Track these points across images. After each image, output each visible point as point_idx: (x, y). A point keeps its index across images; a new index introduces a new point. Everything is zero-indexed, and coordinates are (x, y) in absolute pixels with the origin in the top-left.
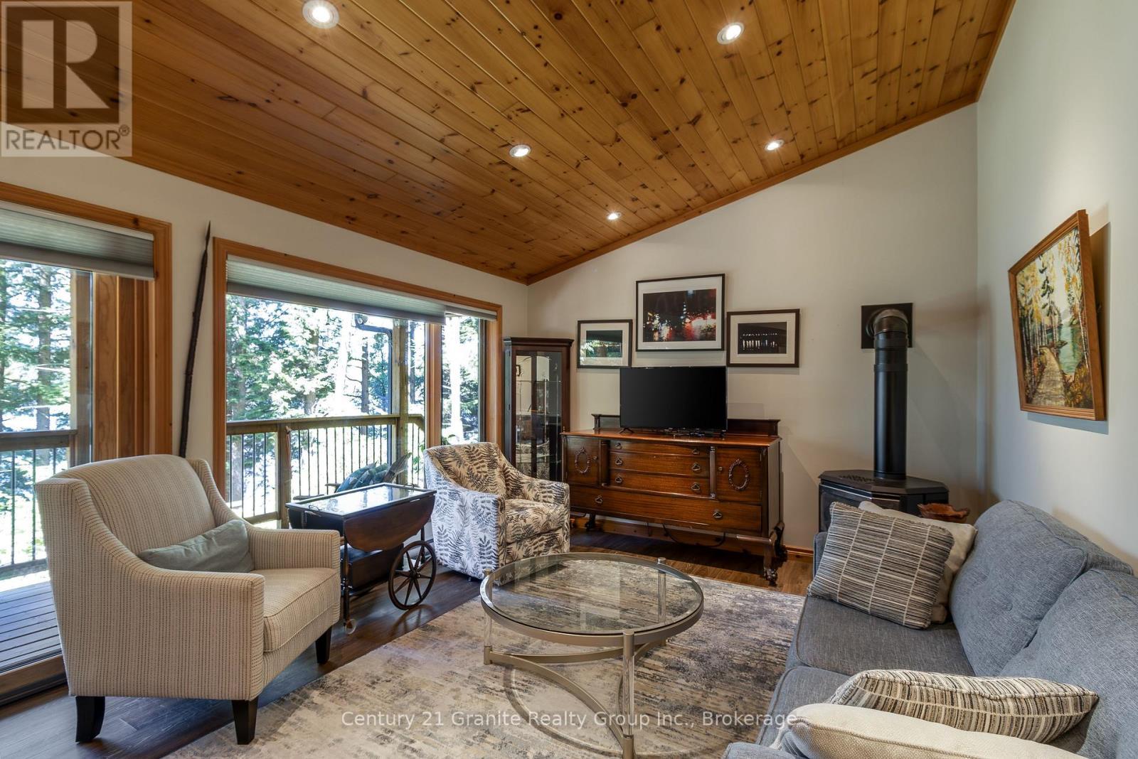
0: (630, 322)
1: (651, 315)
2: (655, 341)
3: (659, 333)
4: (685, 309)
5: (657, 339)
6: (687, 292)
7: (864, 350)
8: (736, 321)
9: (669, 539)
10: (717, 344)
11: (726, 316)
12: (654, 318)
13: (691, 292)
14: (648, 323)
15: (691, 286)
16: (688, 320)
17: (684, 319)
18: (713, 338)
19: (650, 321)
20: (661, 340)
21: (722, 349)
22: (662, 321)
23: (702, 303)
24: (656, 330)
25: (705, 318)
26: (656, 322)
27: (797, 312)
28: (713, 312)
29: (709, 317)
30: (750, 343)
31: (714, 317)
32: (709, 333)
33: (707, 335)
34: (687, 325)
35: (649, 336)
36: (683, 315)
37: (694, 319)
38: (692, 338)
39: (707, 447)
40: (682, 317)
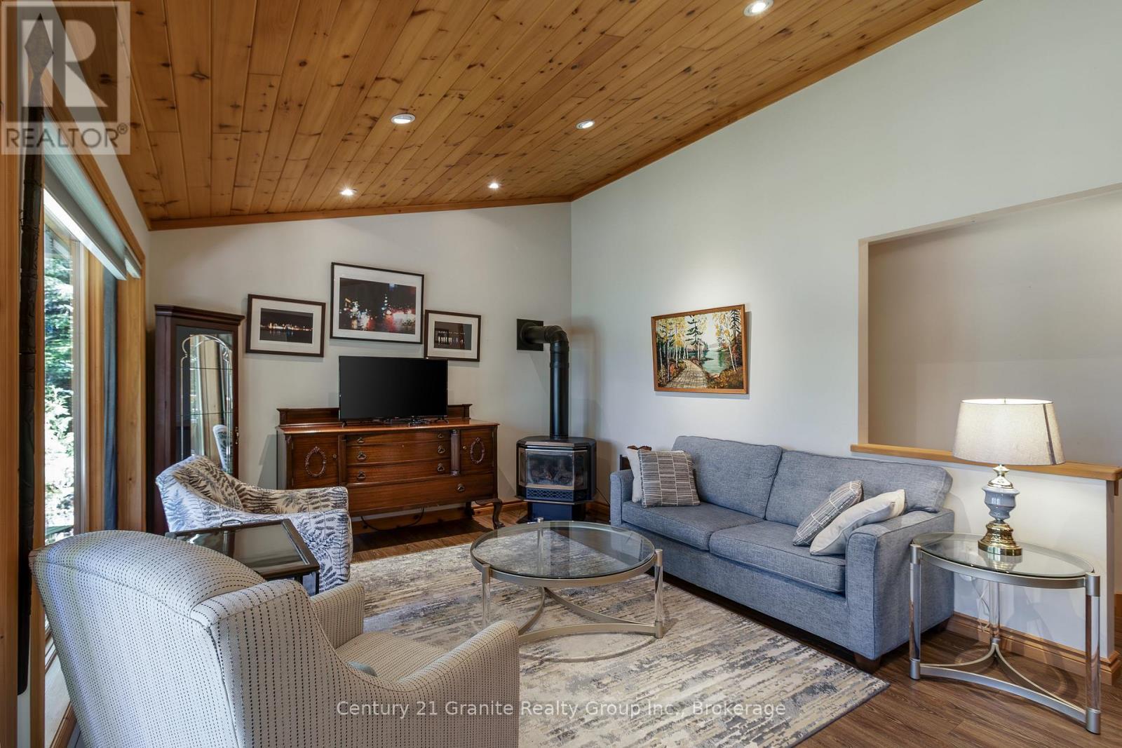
0: (323, 305)
1: (349, 301)
2: (353, 329)
3: (358, 322)
4: (386, 301)
5: (355, 327)
6: (388, 284)
7: (519, 351)
8: (433, 319)
9: (369, 530)
10: (416, 337)
11: (424, 313)
12: (353, 305)
13: (392, 285)
14: (345, 309)
15: (393, 280)
16: (389, 312)
17: (386, 310)
18: (412, 332)
19: (347, 307)
20: (360, 328)
21: (421, 343)
22: (361, 309)
23: (404, 298)
24: (355, 318)
25: (405, 312)
26: (355, 309)
27: (479, 317)
28: (413, 308)
29: (409, 312)
30: (444, 339)
31: (414, 313)
32: (409, 327)
33: (407, 328)
34: (389, 317)
35: (346, 322)
36: (384, 306)
37: (396, 311)
38: (393, 330)
39: (450, 431)
40: (383, 309)
